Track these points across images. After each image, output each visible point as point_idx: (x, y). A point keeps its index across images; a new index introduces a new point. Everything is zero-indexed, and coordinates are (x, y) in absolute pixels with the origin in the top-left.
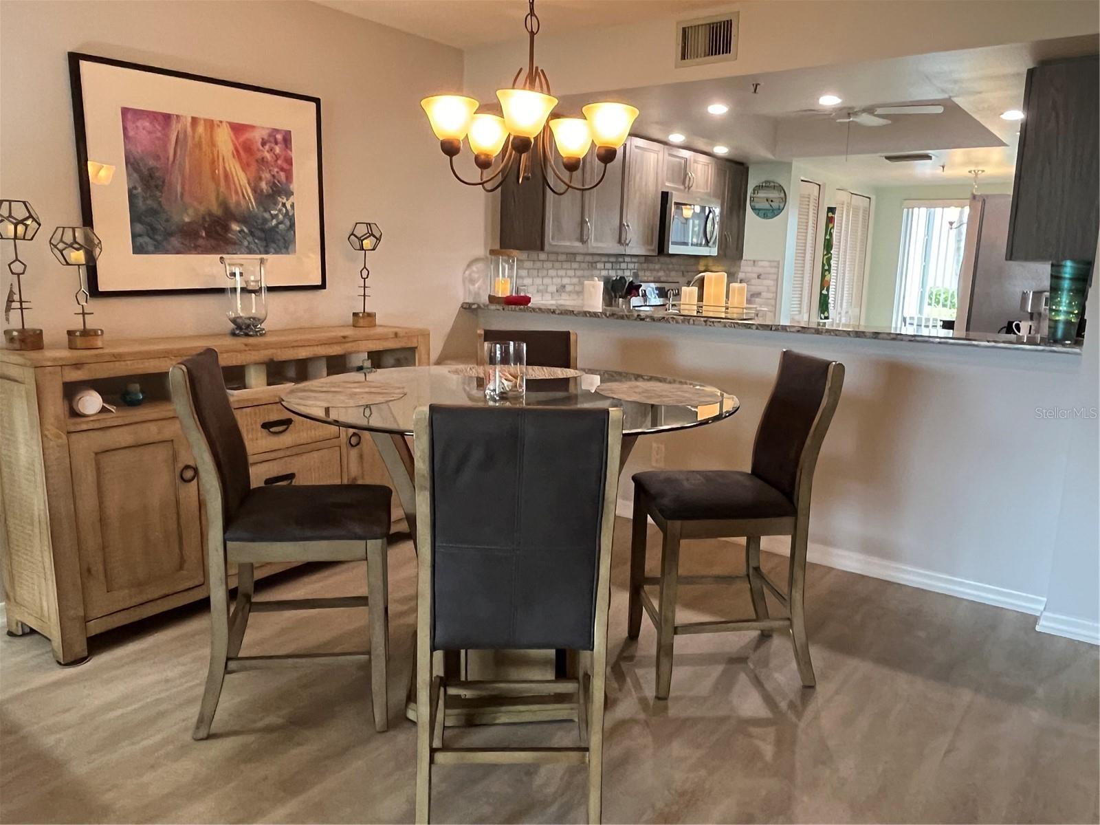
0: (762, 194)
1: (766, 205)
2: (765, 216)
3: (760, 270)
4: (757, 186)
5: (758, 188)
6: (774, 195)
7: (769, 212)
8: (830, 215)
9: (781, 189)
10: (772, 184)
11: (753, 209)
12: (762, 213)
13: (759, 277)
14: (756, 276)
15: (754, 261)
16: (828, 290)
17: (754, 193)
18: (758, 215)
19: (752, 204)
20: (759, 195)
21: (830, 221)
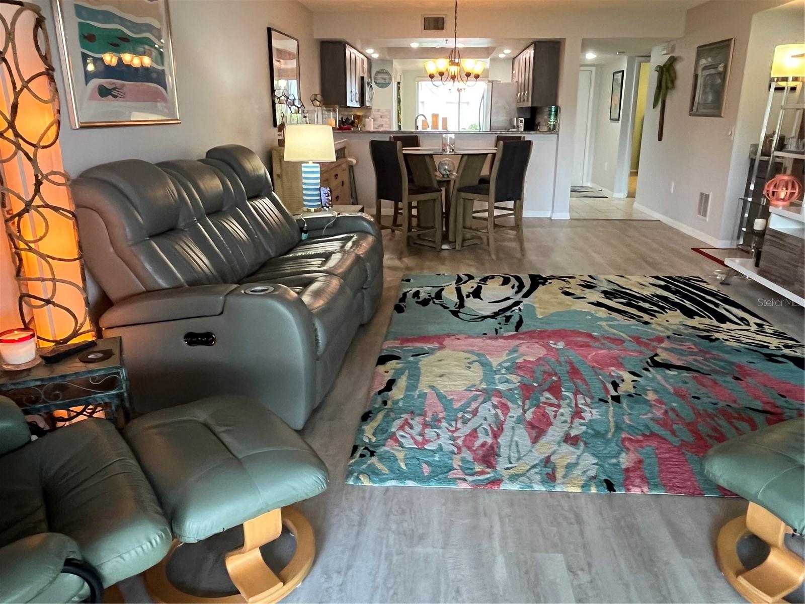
0: (380, 76)
1: (382, 81)
2: (382, 87)
3: (382, 114)
5: (378, 73)
6: (386, 76)
7: (384, 85)
8: (399, 85)
9: (387, 73)
10: (384, 71)
11: (376, 83)
12: (380, 85)
13: (381, 117)
14: (379, 116)
15: (378, 110)
17: (376, 75)
18: (378, 86)
19: (375, 80)
21: (399, 88)
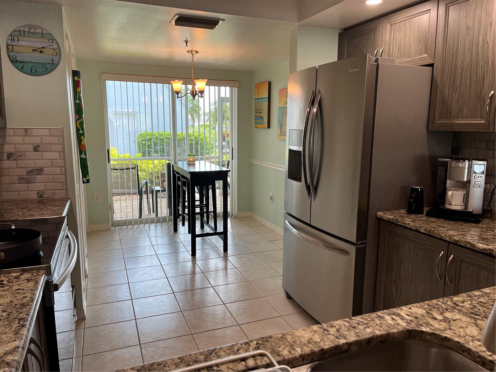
0: (24, 42)
1: (32, 57)
2: (33, 72)
3: (37, 141)
4: (14, 31)
5: (18, 33)
6: (44, 46)
7: (38, 67)
8: (76, 78)
9: (52, 37)
10: (40, 31)
11: (14, 61)
13: (36, 149)
14: (31, 148)
15: (26, 130)
16: (85, 154)
17: (13, 40)
18: (22, 70)
19: (12, 54)
20: (21, 43)
21: (76, 85)
